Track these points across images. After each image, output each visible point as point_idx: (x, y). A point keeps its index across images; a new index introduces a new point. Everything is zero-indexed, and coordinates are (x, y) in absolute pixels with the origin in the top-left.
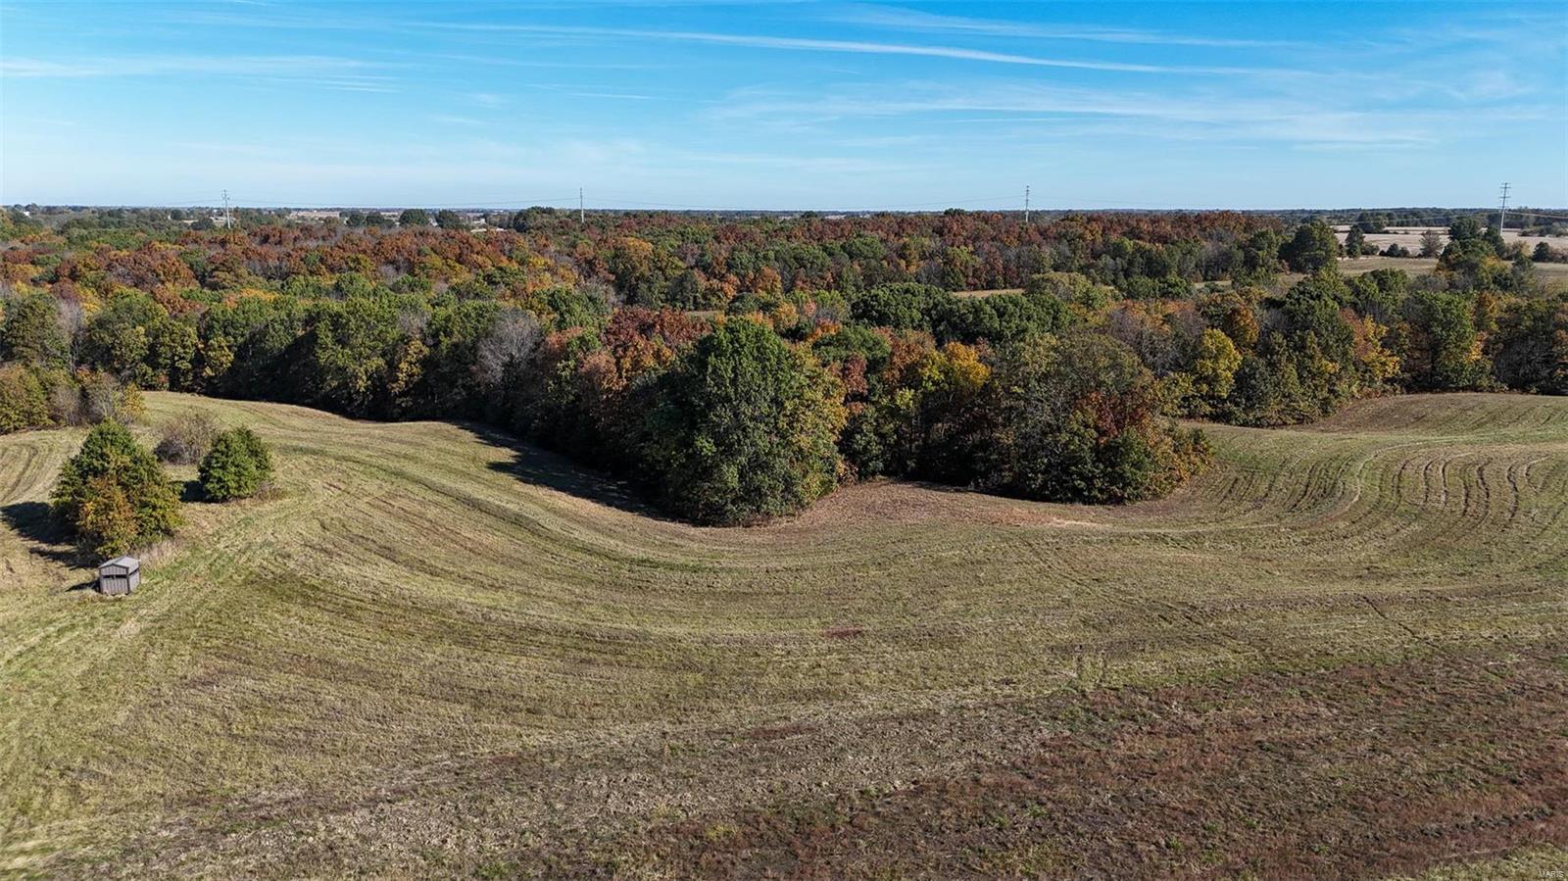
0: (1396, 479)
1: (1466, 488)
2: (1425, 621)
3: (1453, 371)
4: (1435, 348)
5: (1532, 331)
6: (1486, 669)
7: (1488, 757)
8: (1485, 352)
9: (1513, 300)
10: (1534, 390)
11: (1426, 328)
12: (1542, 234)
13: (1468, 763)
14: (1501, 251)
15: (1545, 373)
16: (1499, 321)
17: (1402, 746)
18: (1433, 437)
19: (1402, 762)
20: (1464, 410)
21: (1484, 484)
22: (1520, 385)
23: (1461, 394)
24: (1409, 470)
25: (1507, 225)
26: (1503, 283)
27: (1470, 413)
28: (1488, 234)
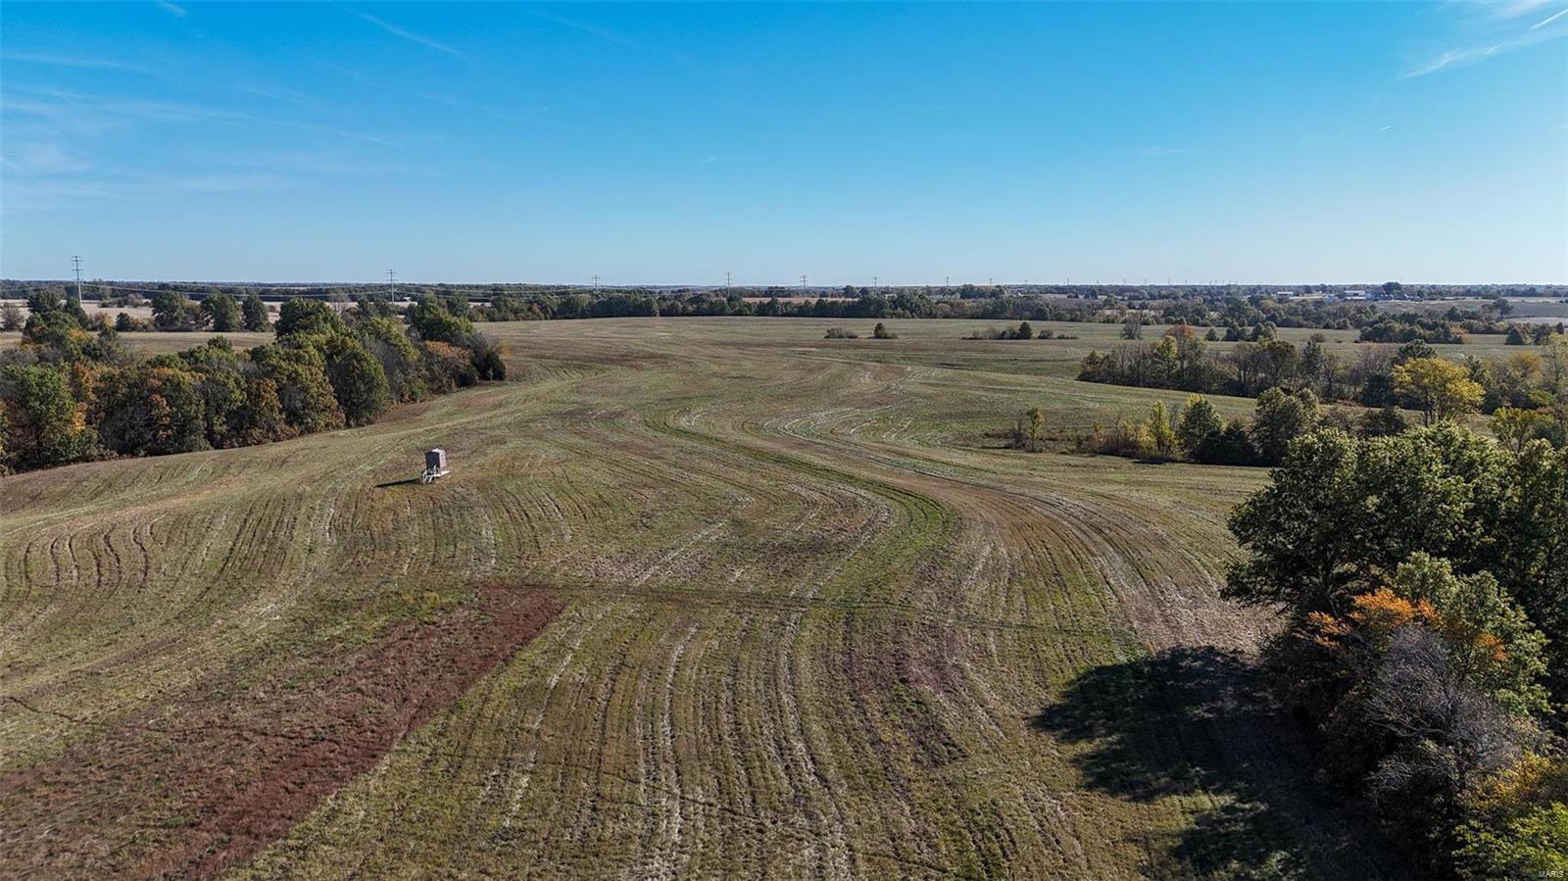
0: (22, 565)
1: (96, 558)
2: (80, 702)
3: (60, 444)
4: (37, 424)
5: (130, 397)
6: (148, 728)
7: (166, 812)
8: (88, 422)
9: (106, 369)
10: (142, 453)
11: (23, 403)
12: (120, 305)
13: (148, 826)
14: (84, 322)
15: (149, 436)
16: (95, 390)
17: (80, 838)
18: (54, 514)
19: (83, 854)
20: (79, 482)
21: (112, 550)
22: (128, 449)
23: (73, 467)
24: (35, 553)
25: (85, 297)
26: (92, 353)
27: (85, 483)
28: (68, 306)
